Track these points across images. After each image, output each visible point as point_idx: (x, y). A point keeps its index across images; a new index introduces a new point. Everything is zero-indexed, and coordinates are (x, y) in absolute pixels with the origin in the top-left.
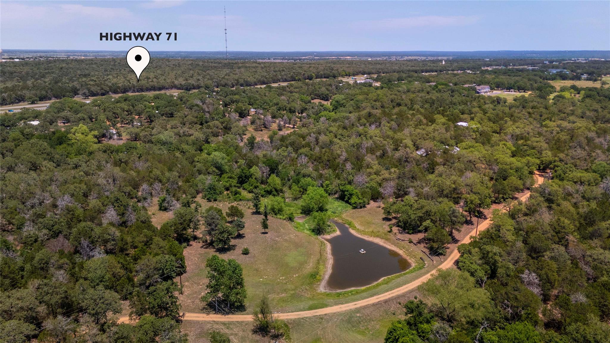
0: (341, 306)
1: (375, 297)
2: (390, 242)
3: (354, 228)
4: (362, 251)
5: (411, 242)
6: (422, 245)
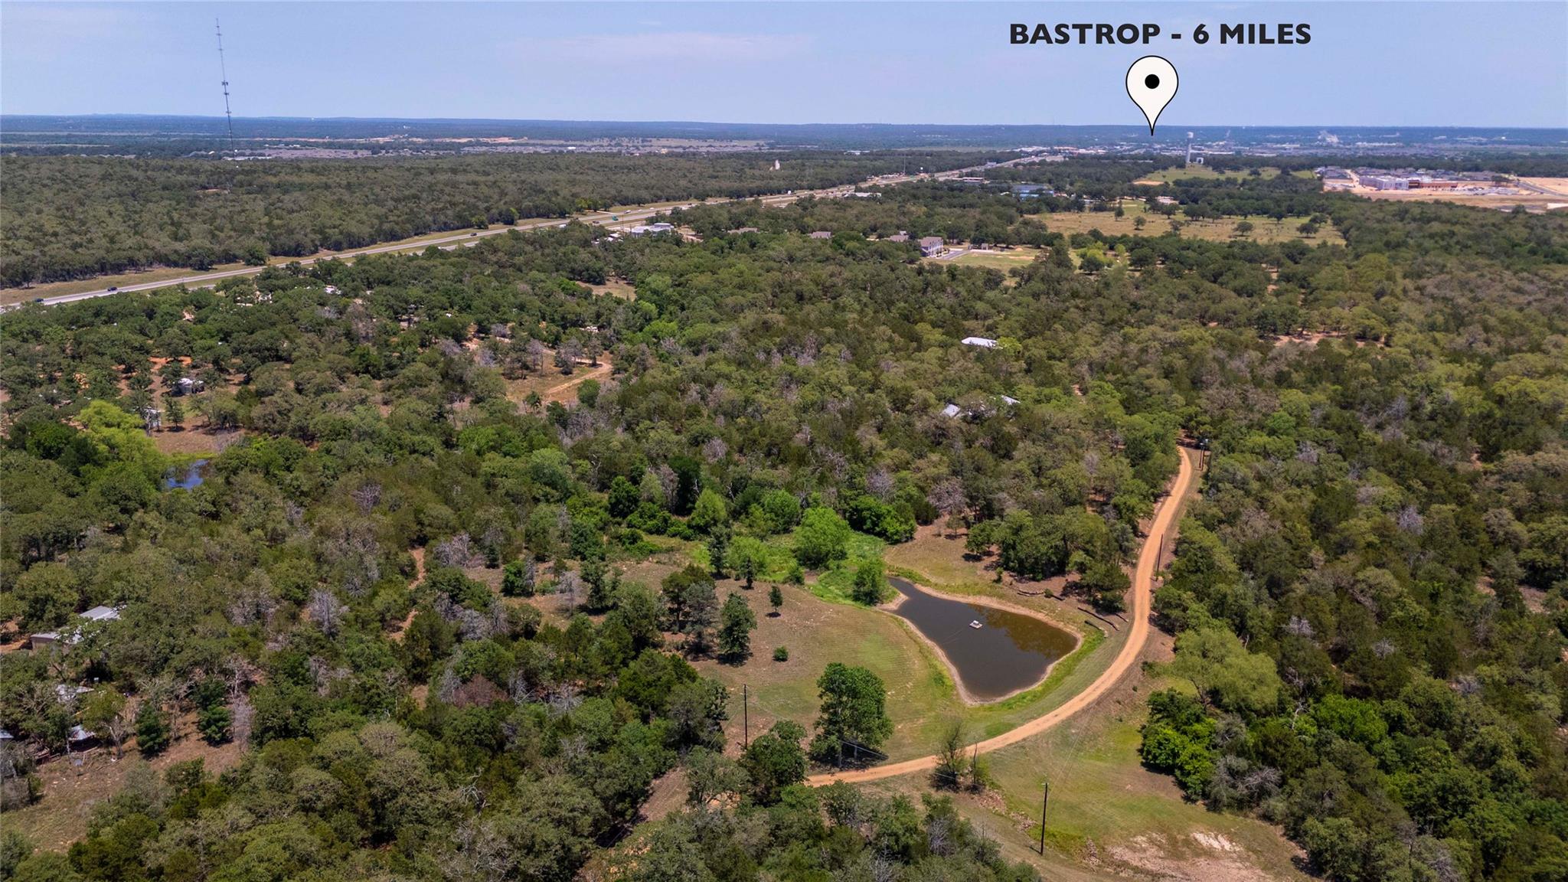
0: (1035, 722)
1: (1076, 699)
2: (1009, 601)
3: (927, 583)
4: (976, 624)
5: (1049, 595)
6: (1073, 599)
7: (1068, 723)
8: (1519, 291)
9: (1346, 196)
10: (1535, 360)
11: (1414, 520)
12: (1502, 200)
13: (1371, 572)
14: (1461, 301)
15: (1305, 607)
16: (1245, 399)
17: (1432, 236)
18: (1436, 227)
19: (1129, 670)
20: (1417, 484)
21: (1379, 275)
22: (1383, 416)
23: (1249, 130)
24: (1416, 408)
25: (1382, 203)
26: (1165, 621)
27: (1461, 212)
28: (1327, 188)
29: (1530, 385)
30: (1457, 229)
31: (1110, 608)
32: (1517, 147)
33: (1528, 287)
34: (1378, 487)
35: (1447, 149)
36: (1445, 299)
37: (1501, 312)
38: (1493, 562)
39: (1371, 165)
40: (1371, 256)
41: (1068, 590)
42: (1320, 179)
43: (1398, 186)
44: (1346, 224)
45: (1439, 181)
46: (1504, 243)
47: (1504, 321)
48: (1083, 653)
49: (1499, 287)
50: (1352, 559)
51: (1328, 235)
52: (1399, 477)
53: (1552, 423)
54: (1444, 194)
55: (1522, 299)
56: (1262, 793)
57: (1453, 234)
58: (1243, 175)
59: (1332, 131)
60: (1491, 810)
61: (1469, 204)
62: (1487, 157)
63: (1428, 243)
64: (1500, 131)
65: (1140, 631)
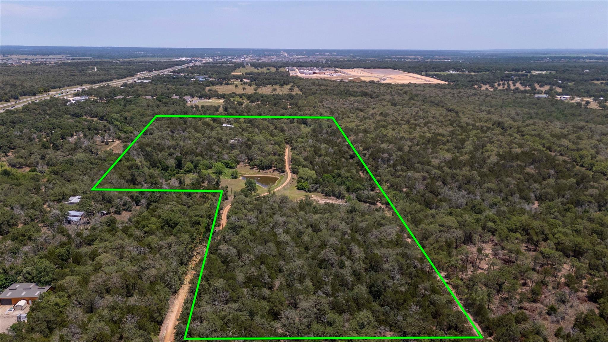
0: (278, 188)
1: (283, 184)
2: (263, 174)
3: (245, 174)
5: (271, 172)
6: (275, 172)
7: (284, 187)
8: (344, 104)
9: (296, 77)
10: (348, 119)
11: (331, 150)
12: (337, 77)
13: (326, 158)
14: (332, 107)
15: (317, 164)
16: (294, 133)
17: (322, 90)
18: (323, 87)
19: (290, 180)
20: (330, 144)
21: (313, 102)
22: (322, 134)
23: (258, 50)
24: (327, 132)
25: (307, 79)
26: (294, 171)
27: (328, 82)
28: (291, 75)
29: (348, 124)
30: (328, 88)
31: (283, 172)
32: (339, 57)
33: (345, 103)
34: (323, 146)
35: (321, 59)
36: (329, 107)
37: (341, 110)
38: (344, 156)
39: (301, 66)
40: (310, 97)
41: (274, 171)
42: (288, 71)
43: (310, 74)
44: (301, 87)
45: (321, 72)
46: (339, 92)
47: (341, 112)
48: (281, 179)
49: (339, 103)
50: (322, 157)
51: (296, 91)
52: (327, 144)
53: (352, 131)
54: (322, 76)
55: (345, 106)
56: (317, 188)
57: (327, 89)
58: (264, 70)
59: (285, 51)
60: (347, 183)
61: (329, 79)
62: (332, 61)
63: (322, 92)
64: (334, 51)
65: (290, 175)
